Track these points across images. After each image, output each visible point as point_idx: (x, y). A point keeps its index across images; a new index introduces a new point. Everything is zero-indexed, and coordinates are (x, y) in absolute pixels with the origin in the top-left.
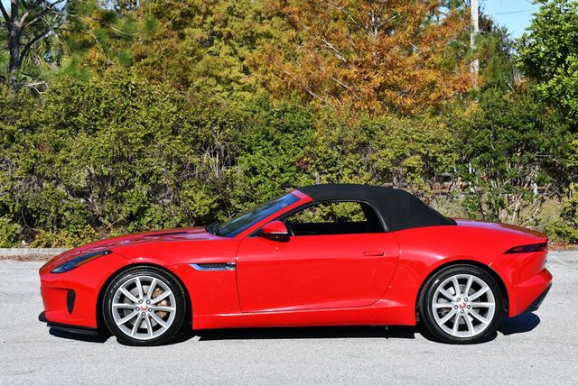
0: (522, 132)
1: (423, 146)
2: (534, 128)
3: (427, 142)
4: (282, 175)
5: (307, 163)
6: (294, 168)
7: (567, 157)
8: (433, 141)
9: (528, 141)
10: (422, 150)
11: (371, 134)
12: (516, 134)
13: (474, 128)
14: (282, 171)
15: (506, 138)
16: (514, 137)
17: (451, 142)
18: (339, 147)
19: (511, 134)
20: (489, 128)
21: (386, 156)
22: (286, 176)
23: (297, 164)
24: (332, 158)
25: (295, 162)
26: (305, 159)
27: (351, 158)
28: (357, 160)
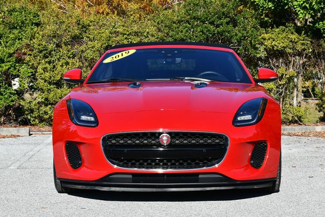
0: (218, 26)
1: (126, 38)
2: (228, 23)
4: (3, 65)
5: (25, 54)
7: (257, 49)
8: (136, 34)
9: (221, 34)
11: (85, 28)
12: (212, 28)
13: (174, 23)
14: (2, 61)
15: (202, 31)
16: (208, 31)
17: (153, 36)
18: (55, 40)
19: (206, 27)
20: (188, 22)
21: (92, 47)
22: (6, 66)
23: (16, 55)
24: (47, 50)
25: (14, 53)
26: (23, 51)
27: (64, 50)
28: (69, 51)
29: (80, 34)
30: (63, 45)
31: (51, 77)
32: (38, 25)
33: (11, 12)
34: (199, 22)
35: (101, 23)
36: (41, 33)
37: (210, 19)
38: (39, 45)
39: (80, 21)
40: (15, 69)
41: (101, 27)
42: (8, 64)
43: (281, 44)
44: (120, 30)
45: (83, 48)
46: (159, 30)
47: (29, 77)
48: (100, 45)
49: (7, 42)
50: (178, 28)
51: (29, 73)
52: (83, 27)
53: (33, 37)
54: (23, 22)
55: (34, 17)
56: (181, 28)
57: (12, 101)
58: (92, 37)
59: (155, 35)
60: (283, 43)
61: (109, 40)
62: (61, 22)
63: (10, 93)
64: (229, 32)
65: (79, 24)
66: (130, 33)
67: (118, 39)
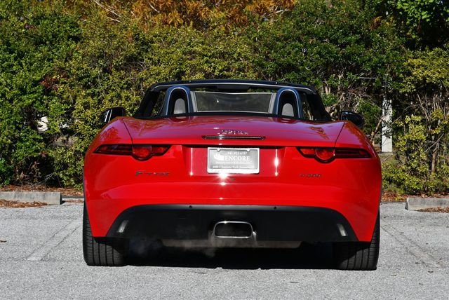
0: (343, 46)
1: (207, 62)
2: (358, 42)
3: (213, 56)
4: (24, 97)
5: (57, 82)
6: (40, 89)
7: (401, 80)
8: (222, 55)
9: (347, 57)
10: (206, 67)
11: (145, 45)
12: (334, 48)
13: (278, 40)
14: (23, 91)
15: (319, 53)
16: (329, 52)
17: (246, 58)
18: (101, 62)
19: (325, 48)
20: (298, 39)
21: (158, 74)
22: (28, 99)
23: (43, 83)
24: (89, 76)
25: (41, 80)
26: (54, 77)
27: (114, 77)
28: (122, 79)
29: (139, 54)
30: (113, 70)
31: (95, 117)
32: (76, 39)
33: (38, 19)
34: (315, 40)
35: (169, 38)
36: (81, 51)
37: (331, 35)
38: (78, 70)
39: (138, 34)
40: (42, 103)
41: (169, 43)
42: (32, 96)
43: (437, 74)
44: (198, 49)
45: (142, 74)
46: (256, 50)
47: (62, 115)
48: (167, 70)
49: (31, 64)
50: (284, 47)
51: (62, 110)
52: (144, 43)
53: (69, 57)
54: (55, 36)
55: (71, 27)
56: (288, 47)
57: (37, 151)
58: (157, 58)
59: (250, 58)
60: (440, 73)
61: (181, 64)
62: (110, 37)
63: (34, 139)
64: (359, 55)
65: (137, 39)
66: (213, 54)
67: (194, 62)
